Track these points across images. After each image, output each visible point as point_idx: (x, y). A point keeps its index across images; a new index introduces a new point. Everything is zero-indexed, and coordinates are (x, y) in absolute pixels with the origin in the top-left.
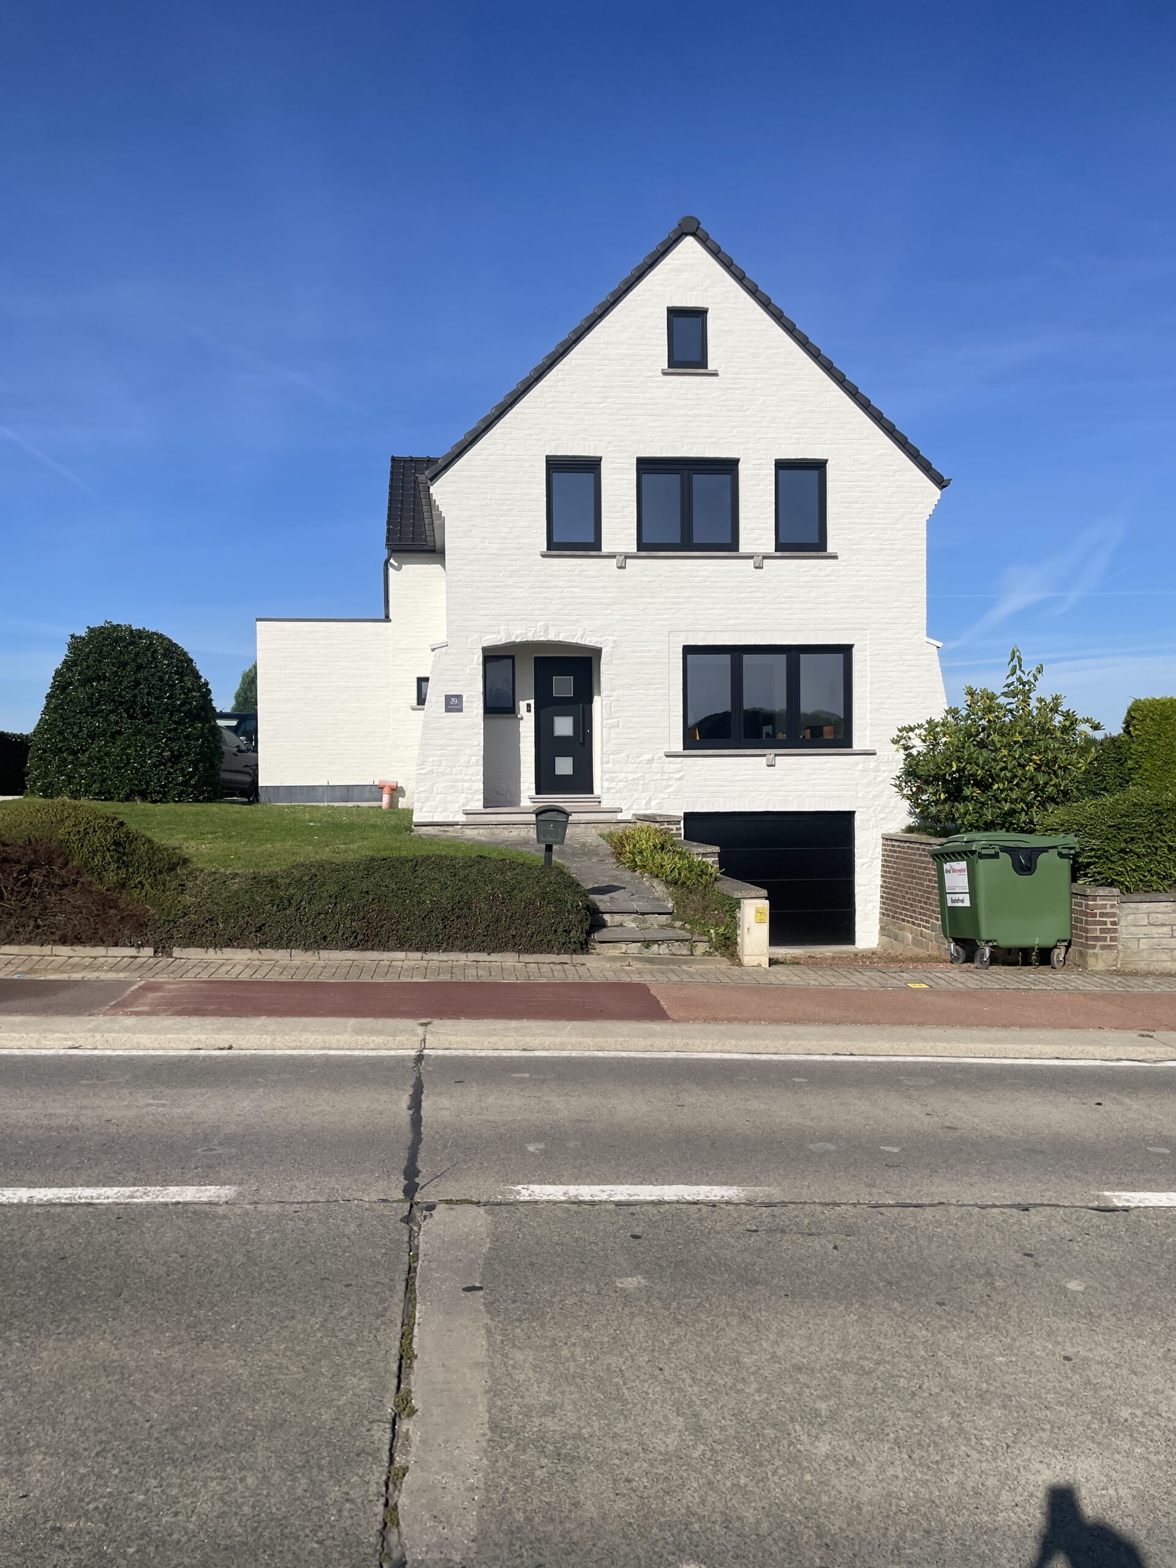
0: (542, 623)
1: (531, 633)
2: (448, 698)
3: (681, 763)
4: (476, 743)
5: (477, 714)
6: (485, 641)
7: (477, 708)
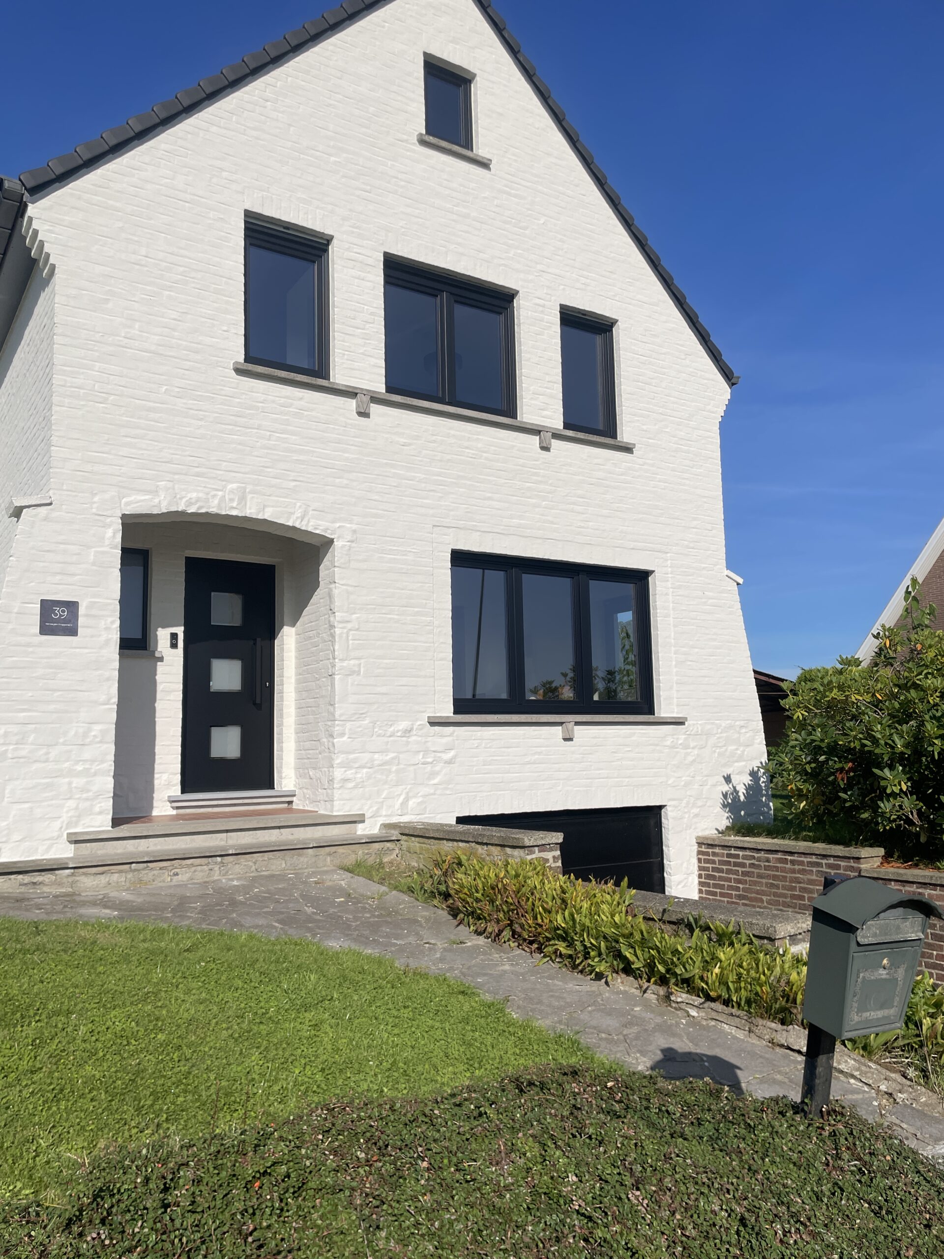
0: (234, 486)
1: (216, 502)
2: (47, 607)
3: (451, 735)
4: (103, 698)
5: (107, 642)
6: (127, 504)
7: (107, 629)
